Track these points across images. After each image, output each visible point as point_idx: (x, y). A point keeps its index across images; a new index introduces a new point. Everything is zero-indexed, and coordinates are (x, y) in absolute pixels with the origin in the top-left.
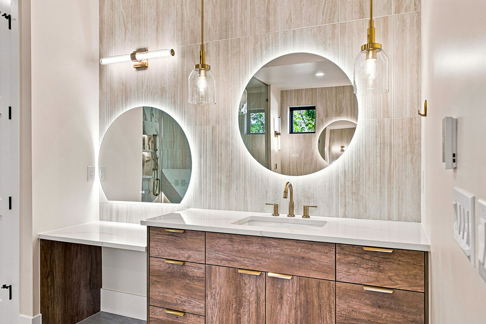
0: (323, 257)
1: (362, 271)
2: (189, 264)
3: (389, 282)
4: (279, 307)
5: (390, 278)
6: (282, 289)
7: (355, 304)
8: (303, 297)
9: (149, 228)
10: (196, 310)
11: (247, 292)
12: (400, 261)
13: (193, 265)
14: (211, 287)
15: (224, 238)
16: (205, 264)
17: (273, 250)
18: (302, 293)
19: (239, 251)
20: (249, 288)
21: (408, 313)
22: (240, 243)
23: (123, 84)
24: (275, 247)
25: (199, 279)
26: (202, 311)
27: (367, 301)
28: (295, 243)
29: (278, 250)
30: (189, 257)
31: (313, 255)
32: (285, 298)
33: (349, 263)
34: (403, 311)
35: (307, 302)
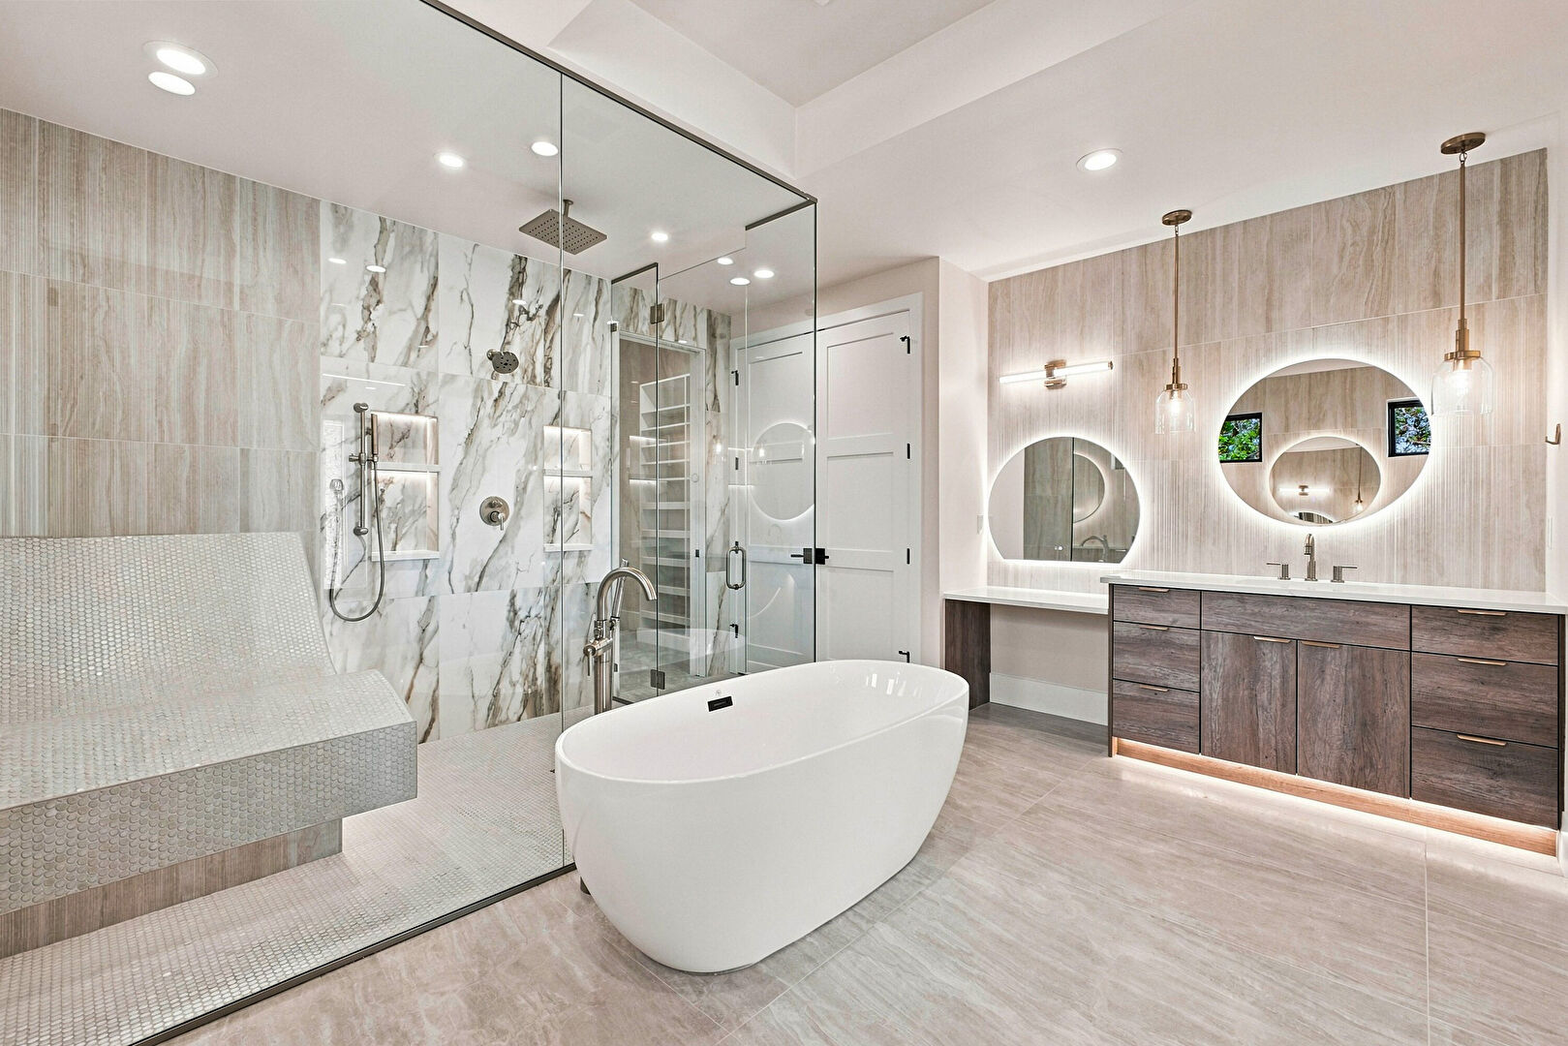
0: (1392, 622)
1: (1455, 639)
2: (1176, 630)
3: (1500, 653)
4: (1318, 682)
5: (1500, 648)
6: (1323, 661)
7: (1443, 679)
8: (1357, 672)
9: (1112, 586)
10: (1186, 686)
11: (1268, 664)
12: (1517, 626)
13: (1181, 630)
14: (1209, 656)
15: (1231, 599)
16: (1201, 629)
17: (1308, 613)
18: (1356, 666)
19: (1254, 614)
20: (1272, 658)
21: (1531, 691)
22: (1255, 604)
23: (1025, 407)
24: (1313, 610)
25: (1191, 648)
26: (1196, 687)
27: (1464, 677)
28: (1345, 605)
29: (1317, 613)
30: (1174, 621)
31: (1373, 619)
32: (1328, 671)
33: (1434, 629)
34: (1523, 689)
35: (1364, 676)
